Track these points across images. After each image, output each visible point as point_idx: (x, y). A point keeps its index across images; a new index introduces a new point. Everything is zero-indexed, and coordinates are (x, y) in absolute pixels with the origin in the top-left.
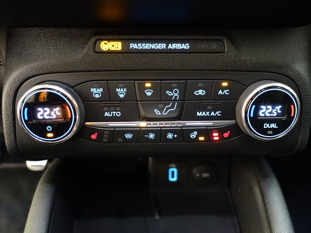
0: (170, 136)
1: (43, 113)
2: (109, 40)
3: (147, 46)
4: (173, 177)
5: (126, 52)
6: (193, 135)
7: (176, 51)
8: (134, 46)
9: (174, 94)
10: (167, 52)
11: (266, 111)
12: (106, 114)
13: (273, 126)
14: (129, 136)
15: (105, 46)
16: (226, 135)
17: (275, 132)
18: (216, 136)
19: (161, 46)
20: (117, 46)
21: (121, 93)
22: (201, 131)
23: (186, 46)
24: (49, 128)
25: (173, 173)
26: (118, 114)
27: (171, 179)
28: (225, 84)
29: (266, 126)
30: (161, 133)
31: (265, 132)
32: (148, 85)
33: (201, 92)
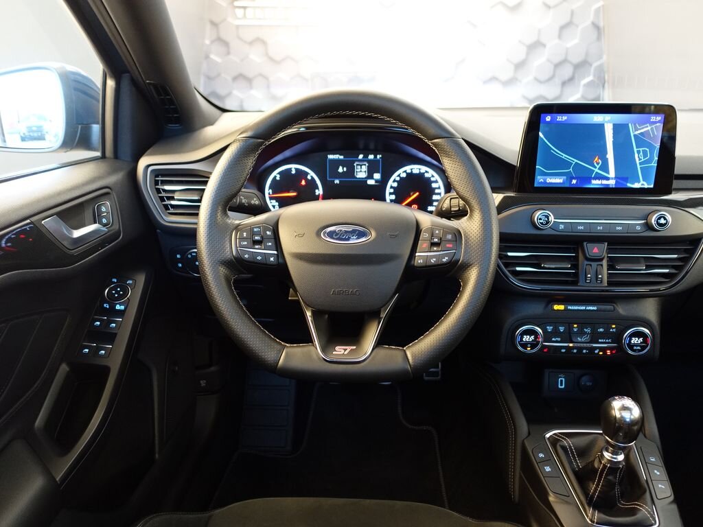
0: (584, 351)
1: (526, 338)
2: (558, 304)
3: (576, 308)
4: (561, 385)
5: (566, 310)
6: (596, 352)
7: (590, 310)
8: (570, 308)
9: (588, 330)
10: (585, 310)
11: (635, 340)
12: (553, 339)
13: (639, 348)
14: (563, 351)
15: (556, 307)
16: (614, 352)
17: (639, 351)
18: (609, 352)
19: (583, 308)
20: (562, 307)
21: (562, 329)
22: (601, 349)
23: (595, 308)
24: (529, 345)
25: (561, 381)
26: (559, 339)
27: (560, 387)
28: (614, 326)
29: (635, 348)
30: (580, 349)
31: (634, 351)
32: (575, 326)
33: (601, 330)
